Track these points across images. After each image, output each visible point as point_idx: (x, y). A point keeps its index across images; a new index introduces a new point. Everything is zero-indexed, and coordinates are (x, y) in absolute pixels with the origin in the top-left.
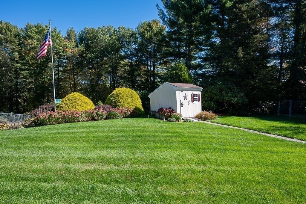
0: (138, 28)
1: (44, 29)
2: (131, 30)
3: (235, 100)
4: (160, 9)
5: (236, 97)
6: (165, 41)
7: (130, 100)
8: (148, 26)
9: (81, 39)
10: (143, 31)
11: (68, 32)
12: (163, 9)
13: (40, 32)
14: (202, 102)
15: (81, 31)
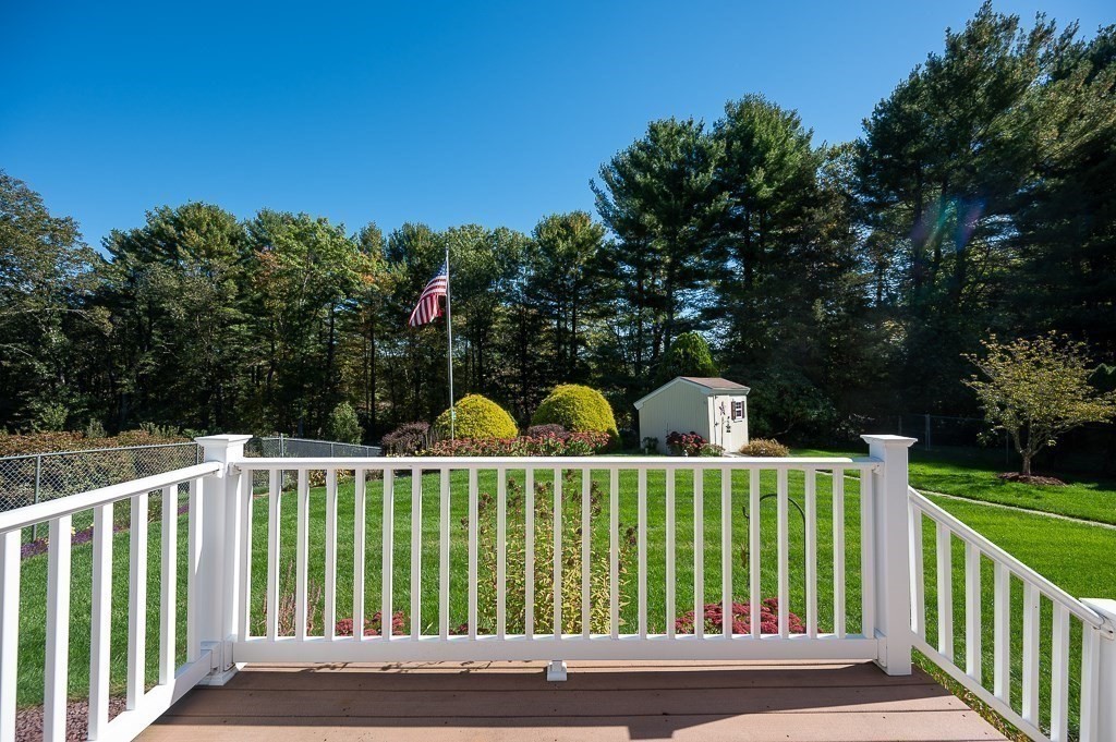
0: (539, 231)
2: (522, 235)
3: (814, 415)
4: (597, 191)
5: (817, 407)
6: (605, 262)
8: (562, 226)
9: (396, 252)
10: (551, 237)
11: (364, 234)
12: (605, 190)
14: (749, 417)
15: (395, 232)
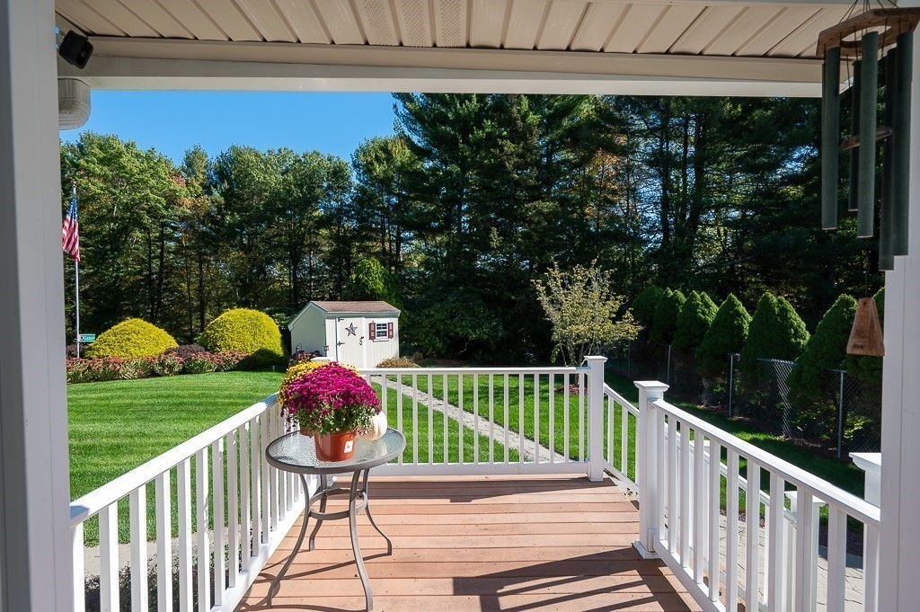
1: (121, 153)
2: (335, 159)
7: (248, 336)
8: (382, 149)
9: (222, 174)
11: (188, 157)
13: (110, 160)
15: (222, 154)
